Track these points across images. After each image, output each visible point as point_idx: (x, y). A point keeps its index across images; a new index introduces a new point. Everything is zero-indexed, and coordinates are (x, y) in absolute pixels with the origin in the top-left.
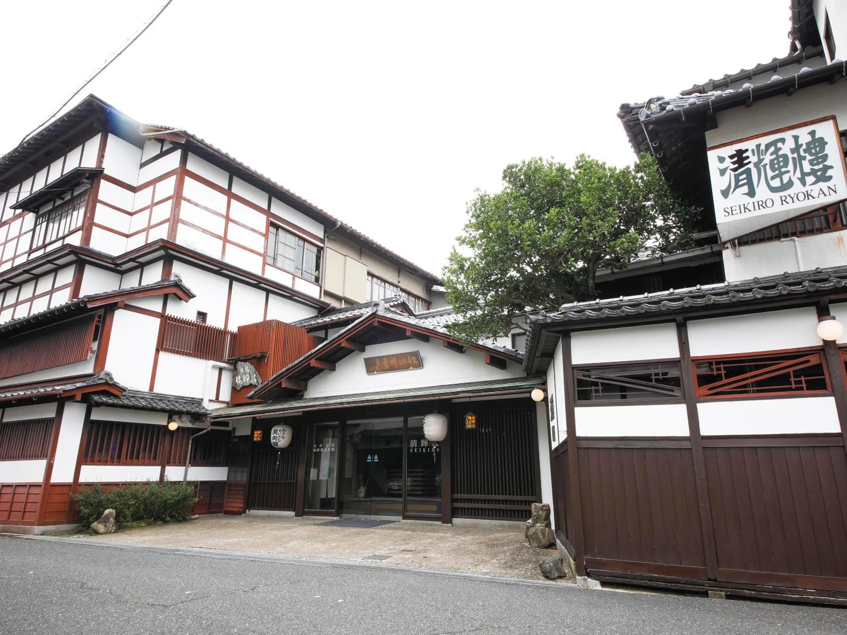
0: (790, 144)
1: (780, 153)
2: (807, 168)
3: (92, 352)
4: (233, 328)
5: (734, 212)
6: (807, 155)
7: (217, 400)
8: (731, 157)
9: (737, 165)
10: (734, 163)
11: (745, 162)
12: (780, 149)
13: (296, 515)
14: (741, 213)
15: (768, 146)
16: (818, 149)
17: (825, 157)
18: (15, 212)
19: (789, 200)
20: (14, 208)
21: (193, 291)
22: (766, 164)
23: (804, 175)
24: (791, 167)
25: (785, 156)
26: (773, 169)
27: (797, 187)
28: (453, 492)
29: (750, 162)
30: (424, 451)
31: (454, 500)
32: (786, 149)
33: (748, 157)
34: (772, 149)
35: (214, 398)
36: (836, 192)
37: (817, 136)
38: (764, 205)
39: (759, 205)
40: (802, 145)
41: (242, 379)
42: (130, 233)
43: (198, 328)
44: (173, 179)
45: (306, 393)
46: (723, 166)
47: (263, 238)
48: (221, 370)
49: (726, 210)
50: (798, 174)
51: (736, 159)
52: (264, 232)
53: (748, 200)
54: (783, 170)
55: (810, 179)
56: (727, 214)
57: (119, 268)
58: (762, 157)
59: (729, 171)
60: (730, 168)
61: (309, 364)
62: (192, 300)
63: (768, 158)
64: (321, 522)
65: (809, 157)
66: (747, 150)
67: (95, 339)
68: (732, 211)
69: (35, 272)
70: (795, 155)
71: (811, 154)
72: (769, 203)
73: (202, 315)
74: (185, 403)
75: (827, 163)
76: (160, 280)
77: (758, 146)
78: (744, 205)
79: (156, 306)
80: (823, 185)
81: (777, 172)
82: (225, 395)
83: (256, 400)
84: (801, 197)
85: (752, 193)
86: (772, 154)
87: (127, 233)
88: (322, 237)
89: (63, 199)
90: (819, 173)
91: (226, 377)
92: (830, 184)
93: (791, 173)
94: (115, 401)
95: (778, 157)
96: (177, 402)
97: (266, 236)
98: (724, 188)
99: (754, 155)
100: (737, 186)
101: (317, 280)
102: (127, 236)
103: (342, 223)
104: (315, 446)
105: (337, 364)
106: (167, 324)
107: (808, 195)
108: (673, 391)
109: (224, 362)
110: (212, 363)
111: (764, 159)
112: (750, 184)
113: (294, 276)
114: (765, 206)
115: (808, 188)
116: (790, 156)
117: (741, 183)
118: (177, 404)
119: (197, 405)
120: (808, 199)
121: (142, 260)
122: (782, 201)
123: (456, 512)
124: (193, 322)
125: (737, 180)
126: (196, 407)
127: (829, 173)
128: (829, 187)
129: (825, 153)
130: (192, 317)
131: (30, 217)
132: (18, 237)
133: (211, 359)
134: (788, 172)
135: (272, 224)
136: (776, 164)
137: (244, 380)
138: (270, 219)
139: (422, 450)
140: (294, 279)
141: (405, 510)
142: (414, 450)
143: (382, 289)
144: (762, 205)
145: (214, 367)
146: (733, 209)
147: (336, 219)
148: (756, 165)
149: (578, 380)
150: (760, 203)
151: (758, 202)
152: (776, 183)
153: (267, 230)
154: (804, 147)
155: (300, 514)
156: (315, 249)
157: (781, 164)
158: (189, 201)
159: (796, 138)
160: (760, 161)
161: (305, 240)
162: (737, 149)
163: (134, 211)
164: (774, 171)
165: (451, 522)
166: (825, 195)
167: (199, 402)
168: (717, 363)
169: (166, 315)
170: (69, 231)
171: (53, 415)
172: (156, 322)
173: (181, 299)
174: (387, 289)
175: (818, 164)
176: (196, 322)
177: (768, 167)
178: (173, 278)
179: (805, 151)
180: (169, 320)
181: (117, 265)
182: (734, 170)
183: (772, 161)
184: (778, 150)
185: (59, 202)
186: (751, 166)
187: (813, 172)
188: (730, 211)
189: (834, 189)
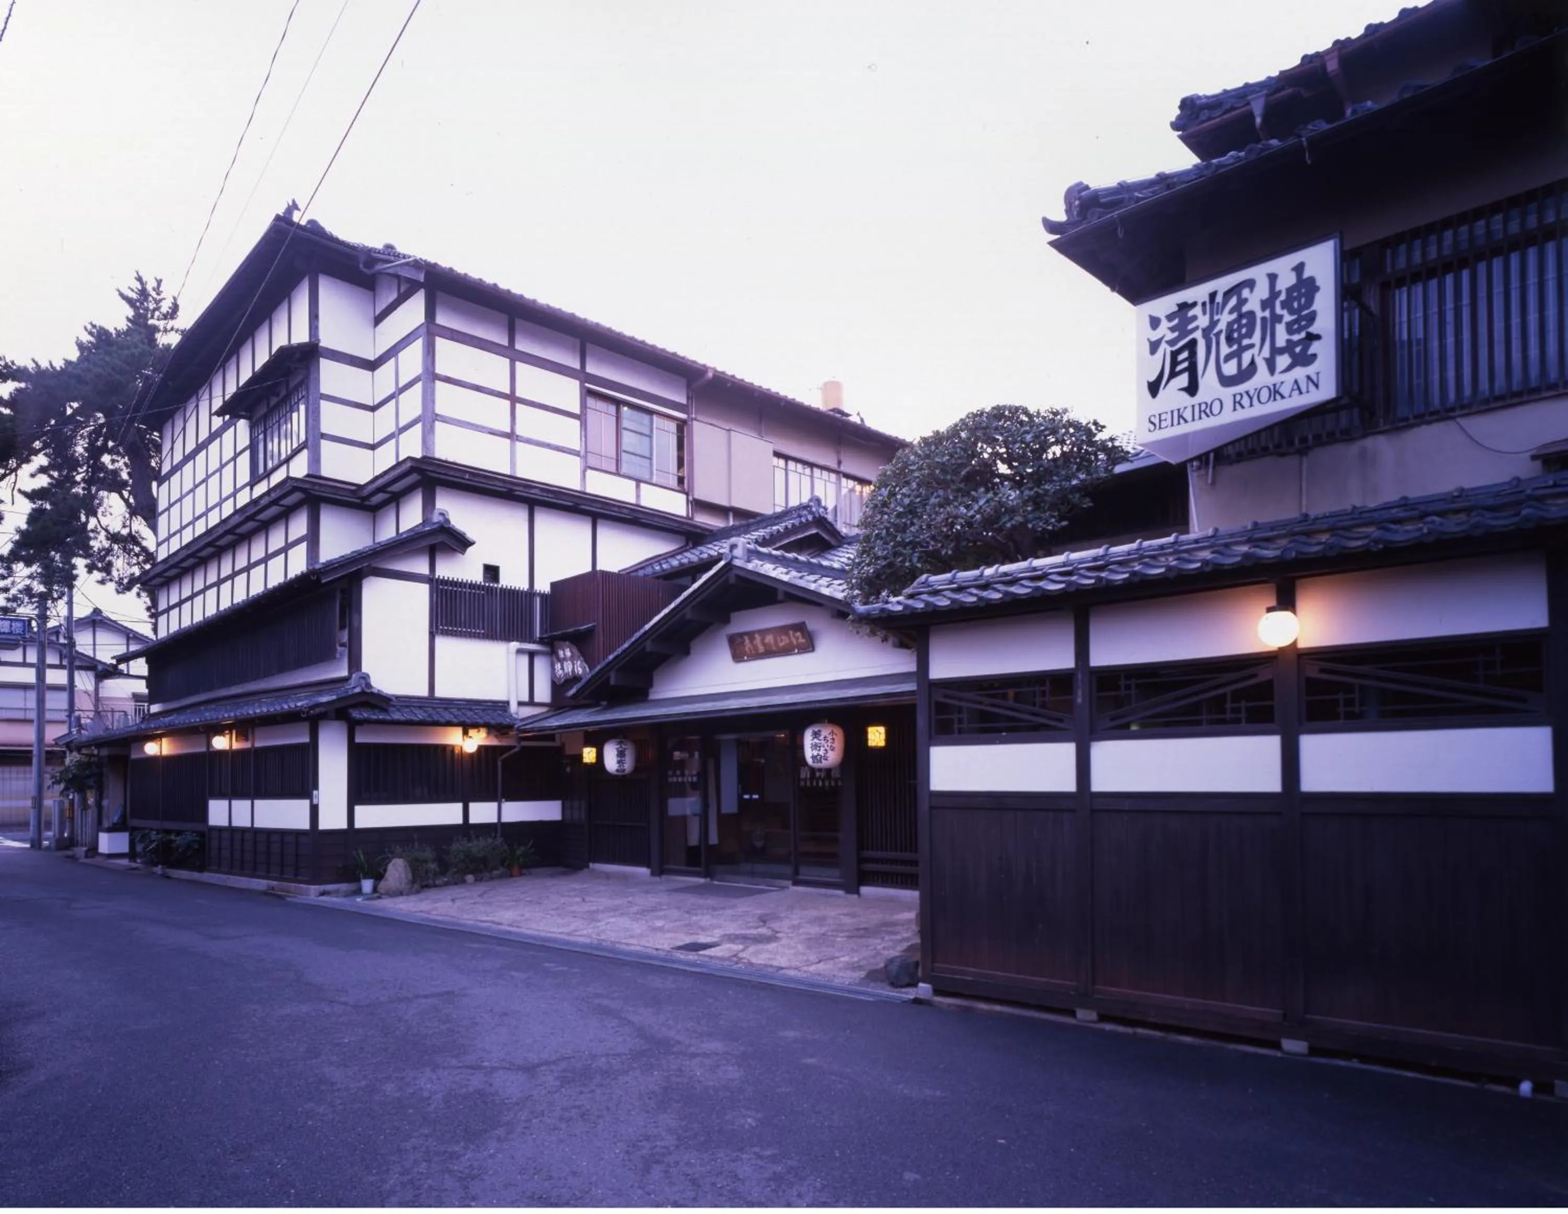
0: (1262, 291)
1: (1245, 309)
2: (1282, 337)
3: (342, 645)
4: (543, 586)
5: (1164, 424)
6: (1285, 312)
7: (531, 703)
8: (1170, 318)
9: (1176, 334)
10: (1172, 329)
11: (1190, 327)
12: (1246, 300)
13: (653, 874)
14: (1172, 425)
15: (1228, 294)
16: (1303, 300)
17: (1312, 318)
18: (224, 420)
19: (1246, 401)
20: (220, 413)
21: (470, 535)
22: (1221, 331)
23: (1276, 351)
24: (1256, 338)
25: (1251, 314)
26: (1230, 340)
27: (1262, 376)
28: (861, 847)
29: (1197, 328)
30: (820, 784)
31: (861, 860)
32: (1254, 301)
33: (1195, 318)
34: (1233, 302)
35: (526, 698)
36: (1317, 386)
37: (1306, 275)
38: (1208, 411)
39: (1200, 411)
40: (1280, 292)
41: (562, 668)
42: (376, 441)
43: (487, 592)
44: (418, 346)
45: (651, 691)
46: (1155, 335)
47: (577, 423)
48: (532, 655)
49: (1153, 419)
50: (1266, 352)
51: (1176, 321)
52: (576, 410)
53: (1185, 400)
54: (1246, 342)
55: (1283, 361)
56: (1152, 427)
57: (367, 503)
58: (1216, 318)
59: (1164, 346)
60: (1167, 338)
61: (644, 648)
62: (470, 550)
63: (1225, 318)
64: (683, 885)
65: (1288, 318)
66: (1194, 304)
67: (342, 627)
68: (1160, 421)
69: (262, 517)
70: (1267, 314)
71: (1291, 312)
72: (1216, 407)
73: (492, 572)
74: (483, 710)
75: (1313, 329)
76: (420, 521)
77: (1213, 296)
78: (1179, 410)
79: (421, 566)
80: (1300, 373)
81: (1235, 347)
82: (543, 694)
83: (582, 702)
84: (1265, 394)
85: (1192, 389)
86: (1231, 312)
87: (371, 442)
88: (683, 401)
89: (278, 395)
90: (1298, 350)
91: (541, 665)
92: (1311, 370)
93: (1255, 350)
94: (381, 717)
95: (1241, 316)
96: (471, 710)
97: (581, 418)
98: (1153, 378)
99: (1204, 313)
100: (1173, 374)
101: (681, 480)
102: (373, 447)
103: (715, 370)
104: (670, 773)
105: (692, 644)
106: (439, 591)
107: (1275, 393)
108: (1061, 721)
109: (534, 642)
110: (515, 645)
111: (1218, 321)
112: (1192, 370)
113: (638, 481)
114: (1209, 414)
115: (1278, 378)
116: (1259, 314)
117: (1179, 368)
118: (470, 714)
119: (500, 712)
120: (1275, 399)
121: (396, 487)
122: (1235, 402)
123: (865, 878)
124: (478, 583)
125: (1174, 363)
126: (499, 715)
127: (1315, 348)
128: (1309, 378)
129: (1313, 308)
130: (476, 576)
131: (242, 425)
132: (234, 459)
133: (513, 641)
134: (1251, 346)
135: (591, 393)
136: (1236, 330)
137: (566, 670)
138: (587, 385)
139: (817, 783)
140: (638, 487)
141: (797, 872)
142: (806, 783)
143: (806, 481)
144: (1206, 410)
145: (519, 652)
146: (1163, 417)
147: (704, 366)
148: (1206, 332)
149: (937, 703)
150: (1203, 407)
151: (1200, 405)
152: (1230, 369)
153: (584, 406)
154: (1283, 297)
155: (660, 871)
156: (672, 426)
157: (1244, 331)
158: (448, 380)
159: (1273, 278)
160: (1213, 324)
161: (650, 412)
162: (1180, 301)
163: (376, 402)
164: (1230, 346)
165: (857, 892)
166: (1301, 393)
167: (504, 706)
168: (1128, 677)
169: (437, 577)
170: (292, 451)
171: (306, 739)
172: (422, 591)
173: (455, 550)
174: (816, 481)
175: (1298, 331)
176: (483, 584)
177: (1223, 338)
178: (436, 518)
179: (1284, 305)
180: (442, 584)
181: (364, 499)
182: (1171, 343)
183: (1230, 325)
184: (1242, 302)
185: (274, 401)
186: (1198, 335)
187: (1289, 347)
188: (1156, 421)
189: (1315, 380)
